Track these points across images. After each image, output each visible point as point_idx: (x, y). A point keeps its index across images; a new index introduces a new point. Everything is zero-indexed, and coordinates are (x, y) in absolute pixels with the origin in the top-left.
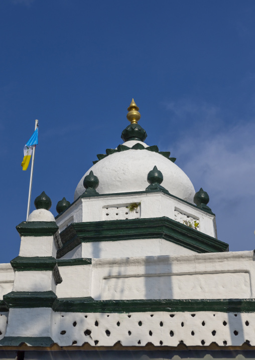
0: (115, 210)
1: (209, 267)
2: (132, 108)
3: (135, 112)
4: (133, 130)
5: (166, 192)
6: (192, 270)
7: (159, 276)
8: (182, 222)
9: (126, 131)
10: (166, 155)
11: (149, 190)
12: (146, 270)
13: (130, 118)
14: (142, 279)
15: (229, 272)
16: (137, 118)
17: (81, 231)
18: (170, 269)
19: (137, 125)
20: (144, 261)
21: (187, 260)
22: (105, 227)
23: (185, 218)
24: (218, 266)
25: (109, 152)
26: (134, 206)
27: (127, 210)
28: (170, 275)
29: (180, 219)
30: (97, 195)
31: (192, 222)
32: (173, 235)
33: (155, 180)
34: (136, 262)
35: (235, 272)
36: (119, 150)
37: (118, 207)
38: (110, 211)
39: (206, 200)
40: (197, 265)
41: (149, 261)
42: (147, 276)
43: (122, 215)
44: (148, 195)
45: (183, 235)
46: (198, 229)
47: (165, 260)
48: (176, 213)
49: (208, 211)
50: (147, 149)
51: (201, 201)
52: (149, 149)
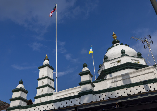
0: (114, 64)
1: (141, 73)
2: (114, 35)
3: (115, 36)
4: (115, 41)
5: (127, 55)
6: (136, 75)
7: (127, 79)
8: (134, 63)
9: (113, 41)
10: (126, 45)
11: (122, 56)
12: (122, 78)
13: (114, 38)
14: (122, 81)
15: (147, 73)
16: (116, 37)
17: (105, 72)
18: (129, 76)
19: (116, 39)
20: (121, 76)
21: (134, 73)
22: (112, 69)
23: (135, 61)
24: (144, 72)
25: (110, 48)
26: (119, 61)
27: (117, 63)
28: (130, 78)
29: (133, 62)
30: (108, 61)
31: (137, 62)
32: (132, 67)
33: (123, 53)
34: (119, 77)
35: (149, 73)
36: (112, 47)
37: (114, 63)
38: (112, 64)
39: (140, 55)
40: (137, 73)
41: (122, 75)
42: (123, 80)
43: (116, 64)
44: (122, 57)
45: (135, 66)
46: (140, 64)
47: (127, 74)
48: (132, 60)
49: (142, 58)
50: (120, 45)
51: (139, 55)
52: (121, 45)
